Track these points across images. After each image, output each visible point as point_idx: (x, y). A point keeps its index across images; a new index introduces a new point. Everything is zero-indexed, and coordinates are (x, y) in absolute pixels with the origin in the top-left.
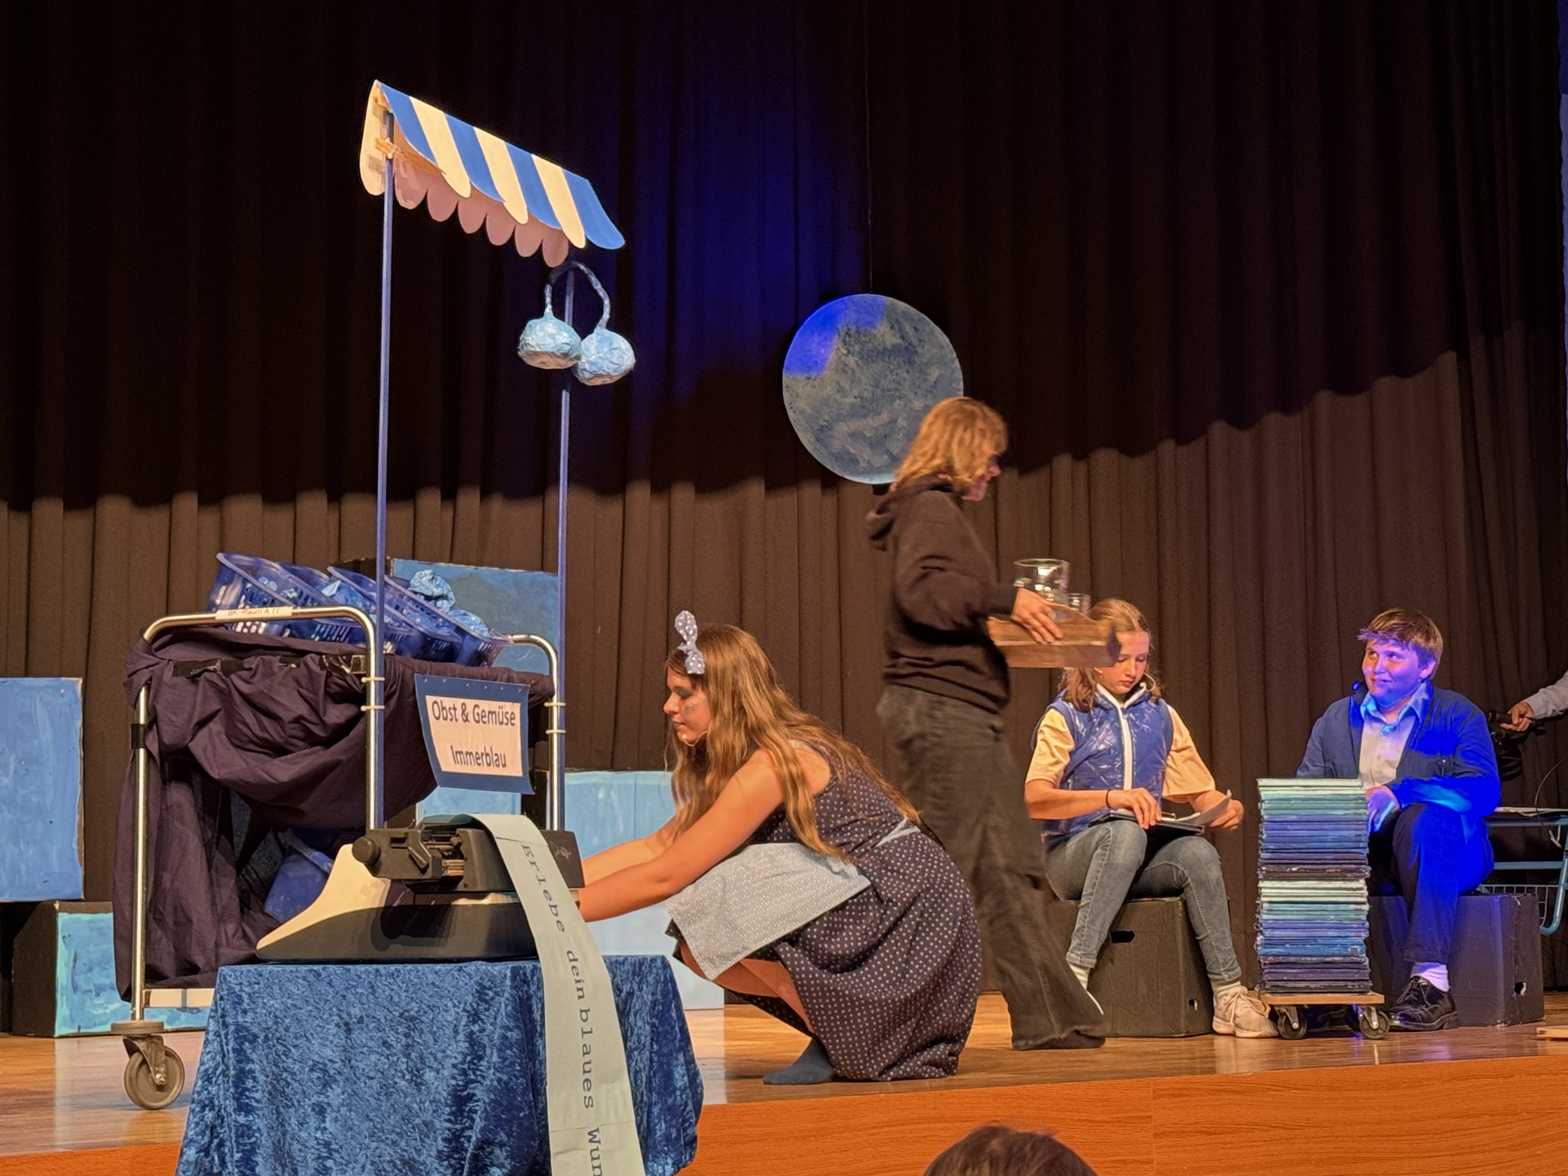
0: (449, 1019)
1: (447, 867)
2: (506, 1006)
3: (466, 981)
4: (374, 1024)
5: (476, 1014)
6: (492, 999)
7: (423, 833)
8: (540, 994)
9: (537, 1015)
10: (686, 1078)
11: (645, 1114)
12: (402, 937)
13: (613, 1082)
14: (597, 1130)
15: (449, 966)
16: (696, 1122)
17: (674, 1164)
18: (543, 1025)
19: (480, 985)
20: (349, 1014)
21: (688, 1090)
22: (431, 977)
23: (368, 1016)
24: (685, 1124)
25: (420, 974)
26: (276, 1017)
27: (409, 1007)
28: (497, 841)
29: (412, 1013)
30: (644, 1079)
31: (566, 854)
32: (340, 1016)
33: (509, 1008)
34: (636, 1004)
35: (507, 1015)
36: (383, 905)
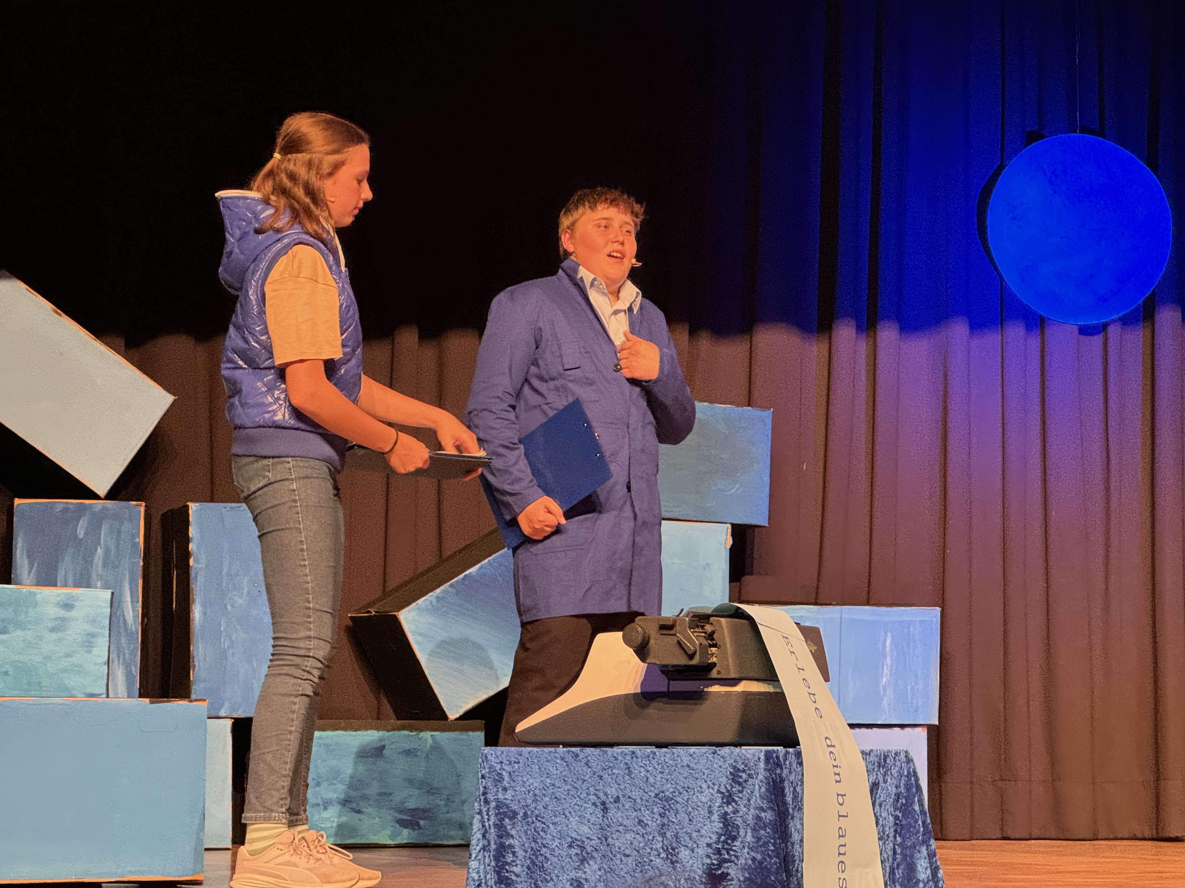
0: (704, 799)
2: (760, 788)
3: (720, 764)
4: (629, 804)
5: (730, 796)
6: (746, 781)
13: (866, 867)
15: (703, 750)
19: (734, 767)
20: (606, 794)
22: (686, 760)
23: (624, 796)
25: (675, 755)
26: (535, 795)
27: (665, 788)
29: (667, 793)
31: (813, 648)
32: (596, 795)
33: (763, 790)
34: (882, 793)
35: (761, 797)
36: (638, 691)
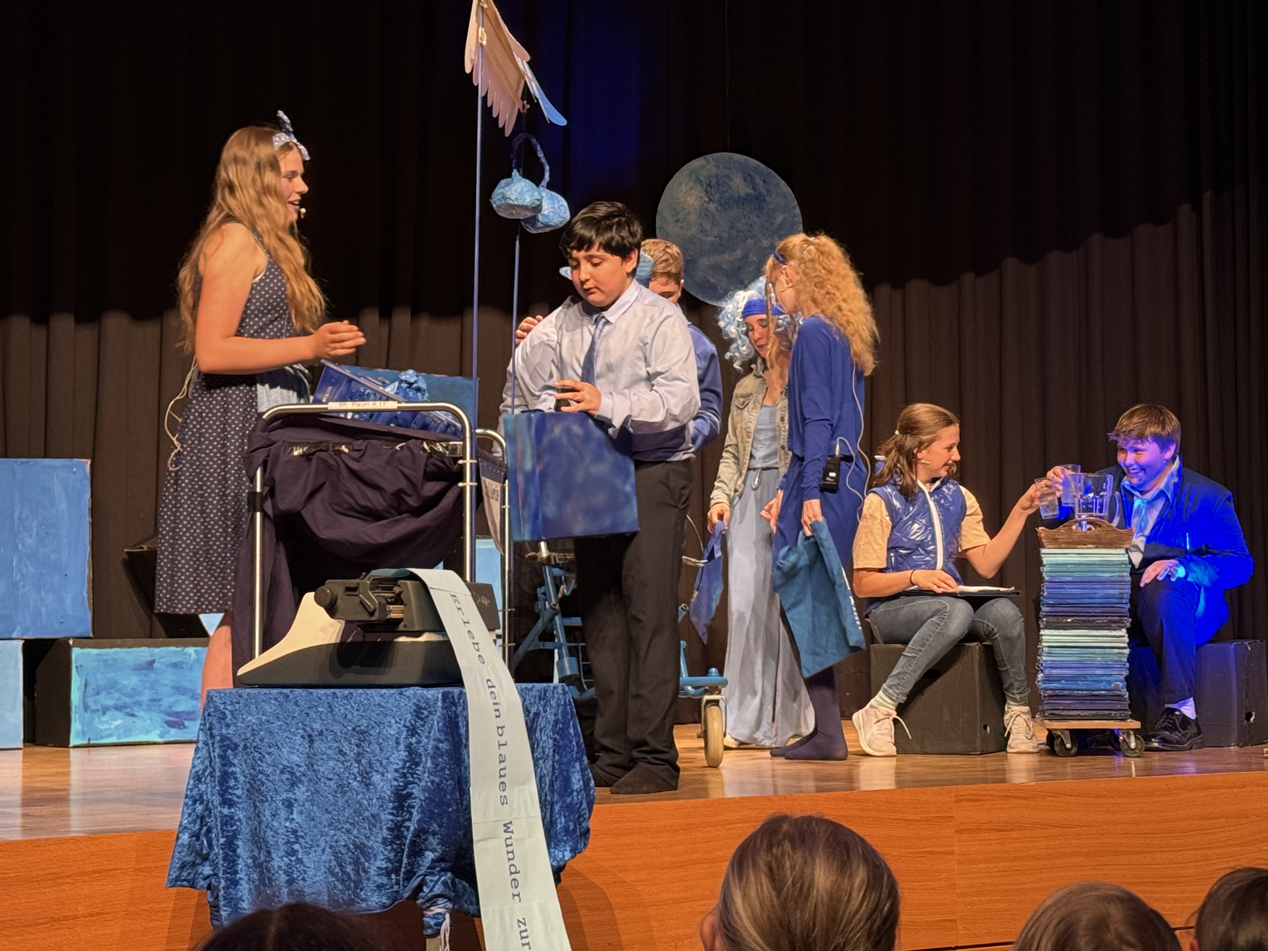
0: (392, 732)
1: (390, 611)
2: (438, 723)
3: (406, 703)
4: (331, 737)
5: (414, 729)
6: (427, 717)
7: (371, 583)
8: (465, 714)
9: (462, 731)
10: (581, 782)
11: (549, 810)
12: (354, 667)
13: (523, 784)
14: (511, 823)
15: (392, 691)
16: (589, 817)
17: (571, 851)
18: (467, 739)
19: (417, 706)
20: (312, 729)
21: (583, 792)
22: (378, 699)
23: (326, 730)
24: (580, 819)
25: (369, 696)
26: (253, 730)
27: (360, 723)
28: (431, 591)
29: (362, 728)
30: (548, 782)
31: (486, 602)
32: (304, 730)
33: (441, 724)
34: (541, 722)
35: (439, 730)
36: (338, 641)
